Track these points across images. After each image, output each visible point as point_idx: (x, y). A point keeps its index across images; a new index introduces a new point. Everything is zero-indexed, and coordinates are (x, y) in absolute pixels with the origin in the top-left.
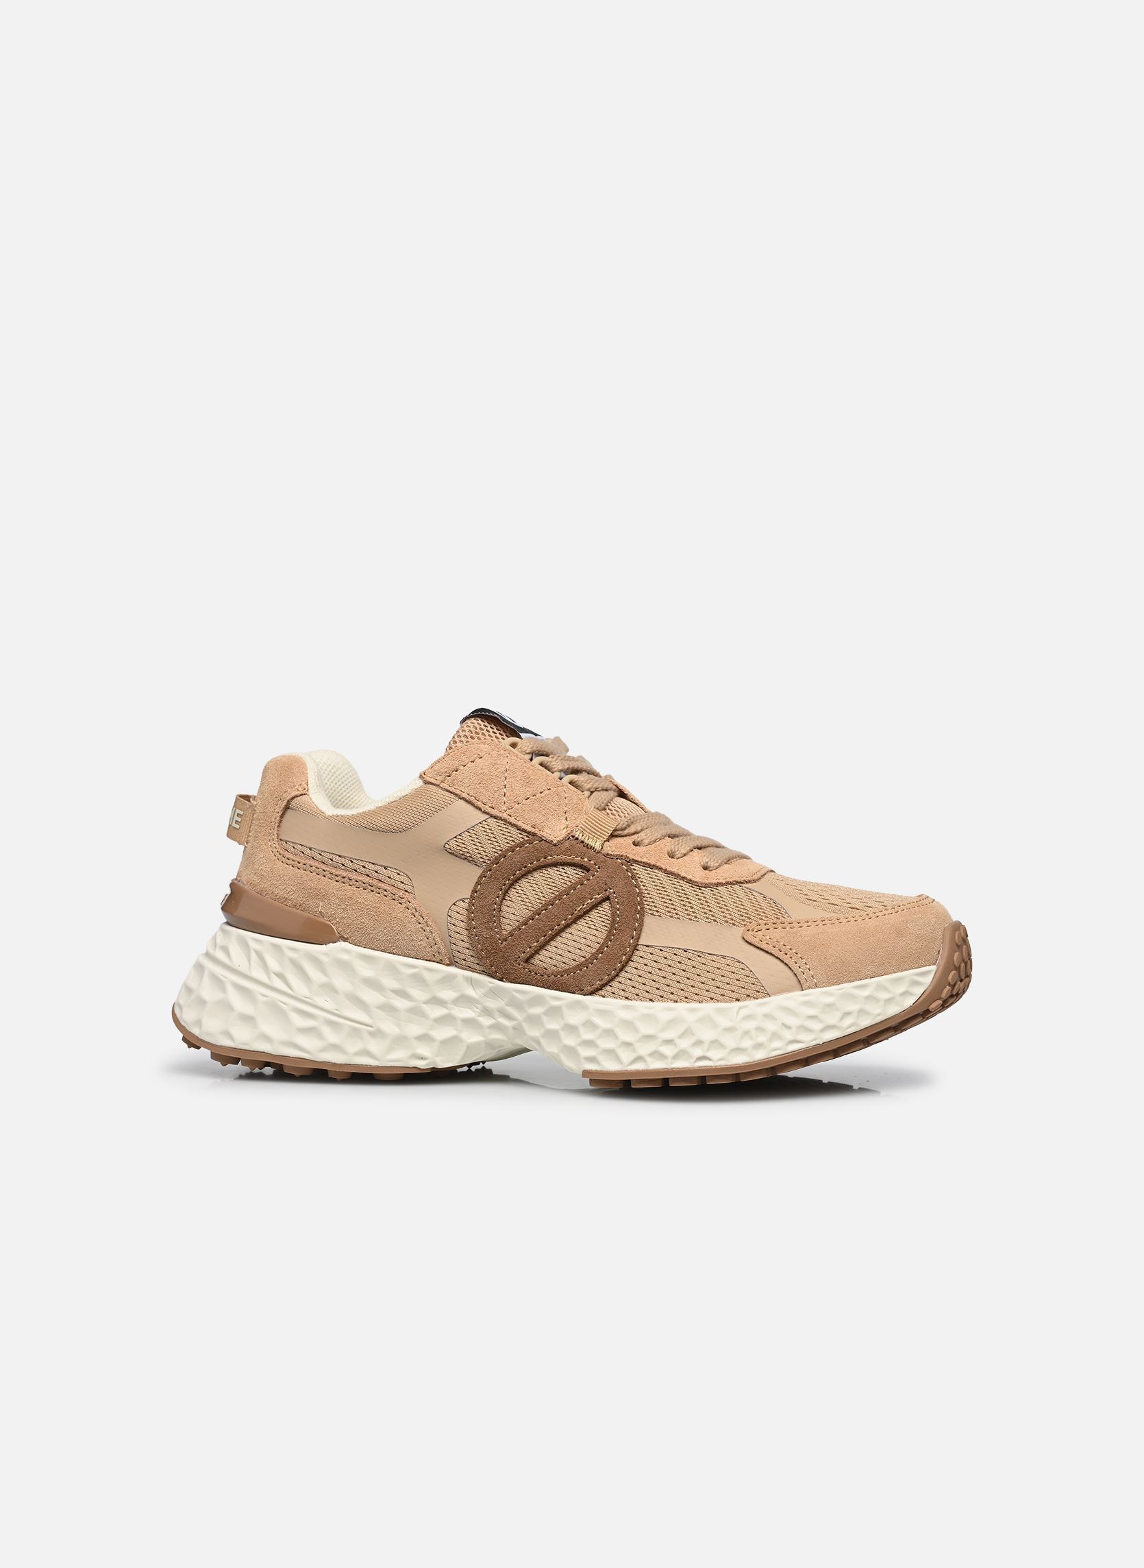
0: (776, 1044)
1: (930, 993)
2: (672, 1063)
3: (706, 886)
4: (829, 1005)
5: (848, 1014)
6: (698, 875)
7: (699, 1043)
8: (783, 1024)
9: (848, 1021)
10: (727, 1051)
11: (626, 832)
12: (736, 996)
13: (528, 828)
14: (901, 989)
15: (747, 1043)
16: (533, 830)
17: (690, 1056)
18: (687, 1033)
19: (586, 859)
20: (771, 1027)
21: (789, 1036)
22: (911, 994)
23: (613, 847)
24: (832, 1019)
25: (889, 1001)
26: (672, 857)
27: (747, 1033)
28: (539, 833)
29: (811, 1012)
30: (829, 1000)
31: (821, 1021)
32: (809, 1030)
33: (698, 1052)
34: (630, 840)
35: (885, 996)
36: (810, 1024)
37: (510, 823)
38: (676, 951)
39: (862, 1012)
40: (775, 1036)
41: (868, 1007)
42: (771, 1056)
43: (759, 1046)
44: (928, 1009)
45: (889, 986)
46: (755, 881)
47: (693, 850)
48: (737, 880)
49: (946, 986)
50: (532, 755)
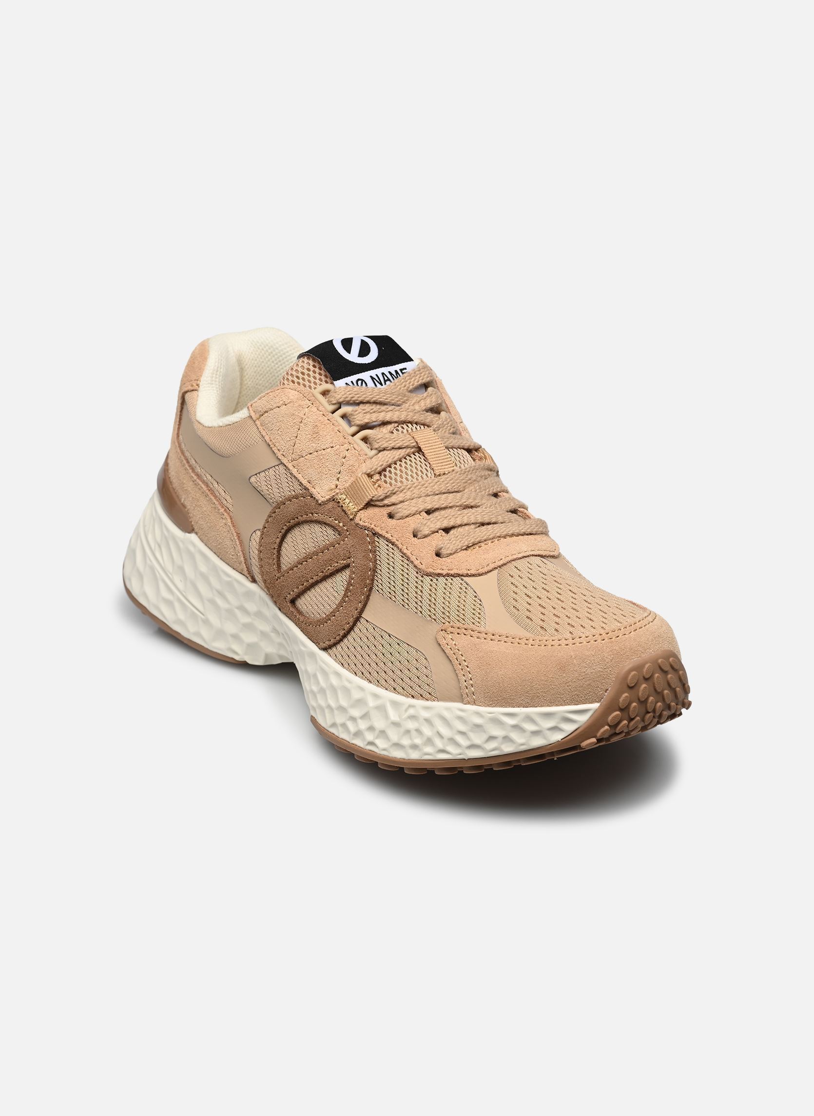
0: (428, 749)
1: (582, 731)
2: (353, 739)
3: (428, 575)
4: (478, 726)
5: (492, 738)
6: (428, 561)
7: (371, 728)
8: (438, 732)
9: (492, 745)
10: (390, 744)
11: (386, 502)
12: (413, 693)
13: (305, 482)
14: (551, 724)
15: (406, 742)
16: (308, 485)
17: (364, 739)
18: (366, 716)
19: (341, 524)
20: (427, 731)
21: (439, 744)
22: (561, 730)
23: (365, 518)
24: (477, 739)
25: (535, 733)
26: (415, 536)
27: (408, 732)
28: (312, 490)
29: (462, 728)
30: (478, 721)
31: (469, 739)
32: (457, 744)
33: (370, 737)
34: (385, 511)
35: (533, 728)
36: (460, 739)
37: (291, 474)
38: (383, 633)
39: (506, 739)
40: (429, 741)
41: (514, 735)
42: (423, 758)
43: (415, 747)
44: (580, 745)
45: (538, 719)
46: (480, 575)
47: (437, 532)
48: (460, 572)
49: (603, 726)
50: (339, 405)
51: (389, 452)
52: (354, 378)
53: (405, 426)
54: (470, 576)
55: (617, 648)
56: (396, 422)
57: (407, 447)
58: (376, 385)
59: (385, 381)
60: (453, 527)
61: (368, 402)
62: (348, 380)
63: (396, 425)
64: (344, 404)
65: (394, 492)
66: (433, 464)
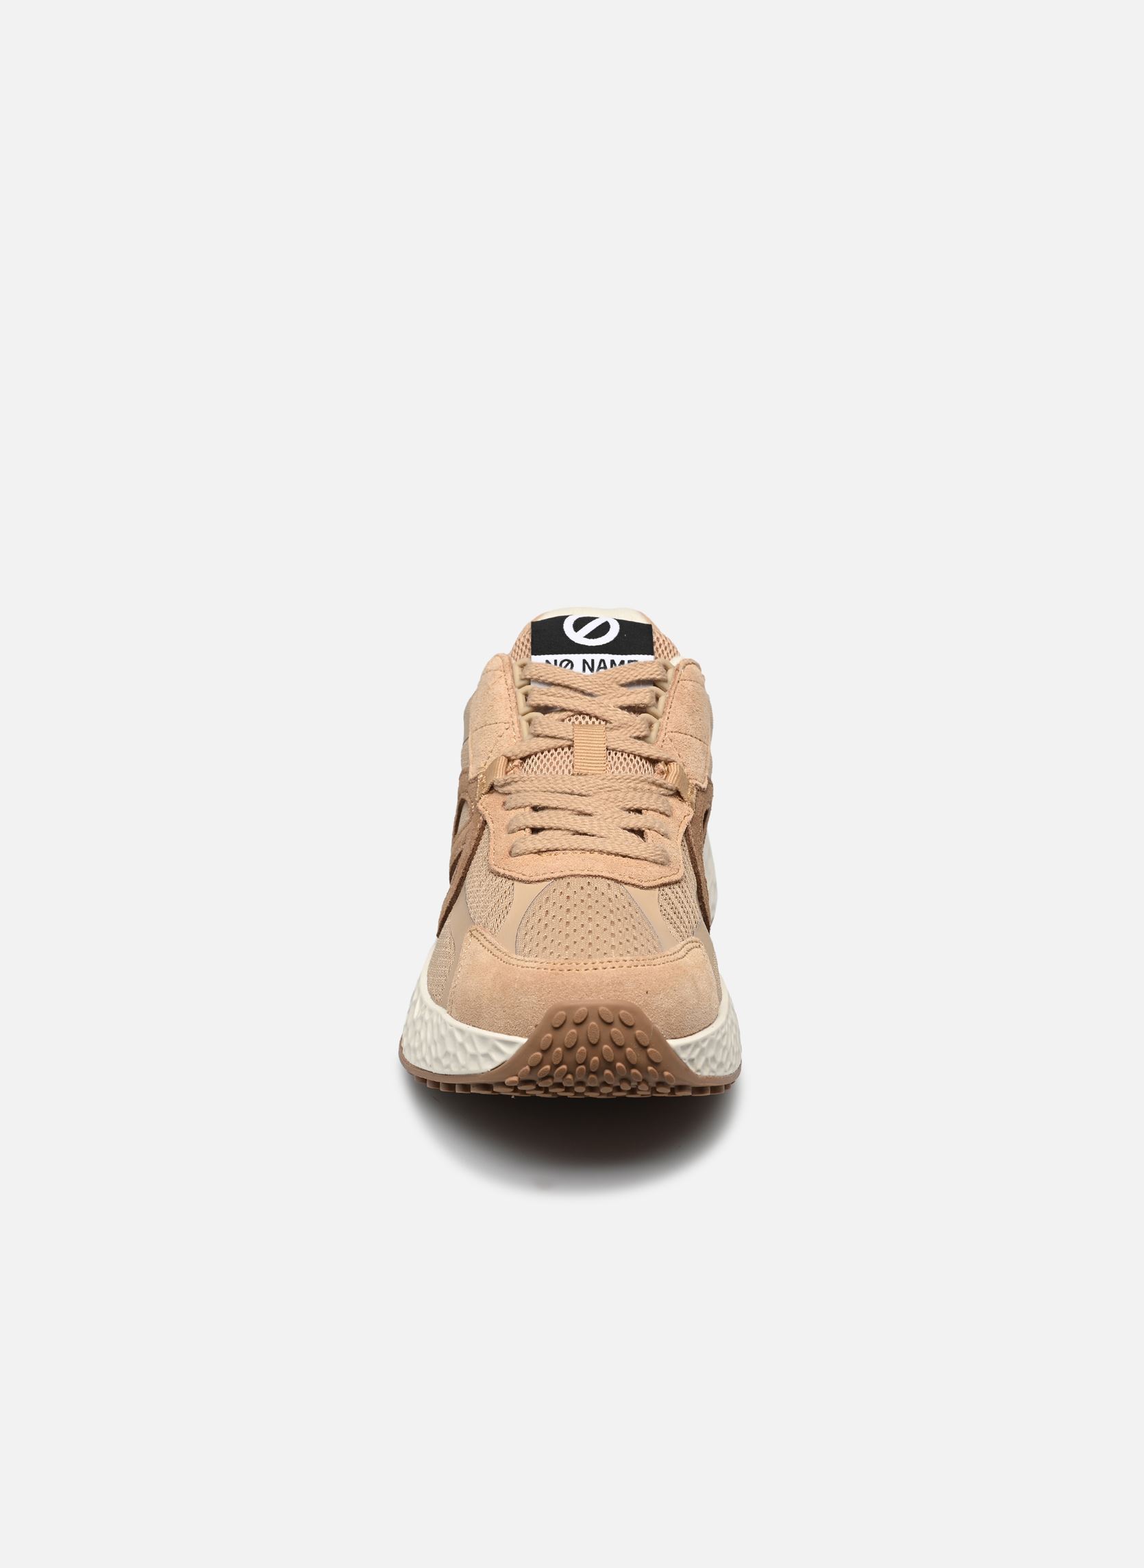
1: (506, 1066)
3: (492, 872)
6: (499, 858)
11: (505, 789)
14: (485, 1050)
22: (491, 1059)
23: (484, 803)
25: (473, 1057)
26: (506, 830)
35: (472, 1051)
45: (476, 1041)
46: (530, 882)
47: (524, 829)
48: (514, 875)
49: (525, 1066)
50: (529, 681)
51: (542, 739)
52: (560, 657)
53: (580, 718)
54: (521, 881)
55: (559, 982)
56: (571, 711)
57: (562, 738)
58: (584, 670)
59: (599, 668)
60: (543, 829)
61: (559, 685)
62: (551, 658)
63: (571, 714)
64: (533, 681)
65: (515, 780)
66: (577, 762)
